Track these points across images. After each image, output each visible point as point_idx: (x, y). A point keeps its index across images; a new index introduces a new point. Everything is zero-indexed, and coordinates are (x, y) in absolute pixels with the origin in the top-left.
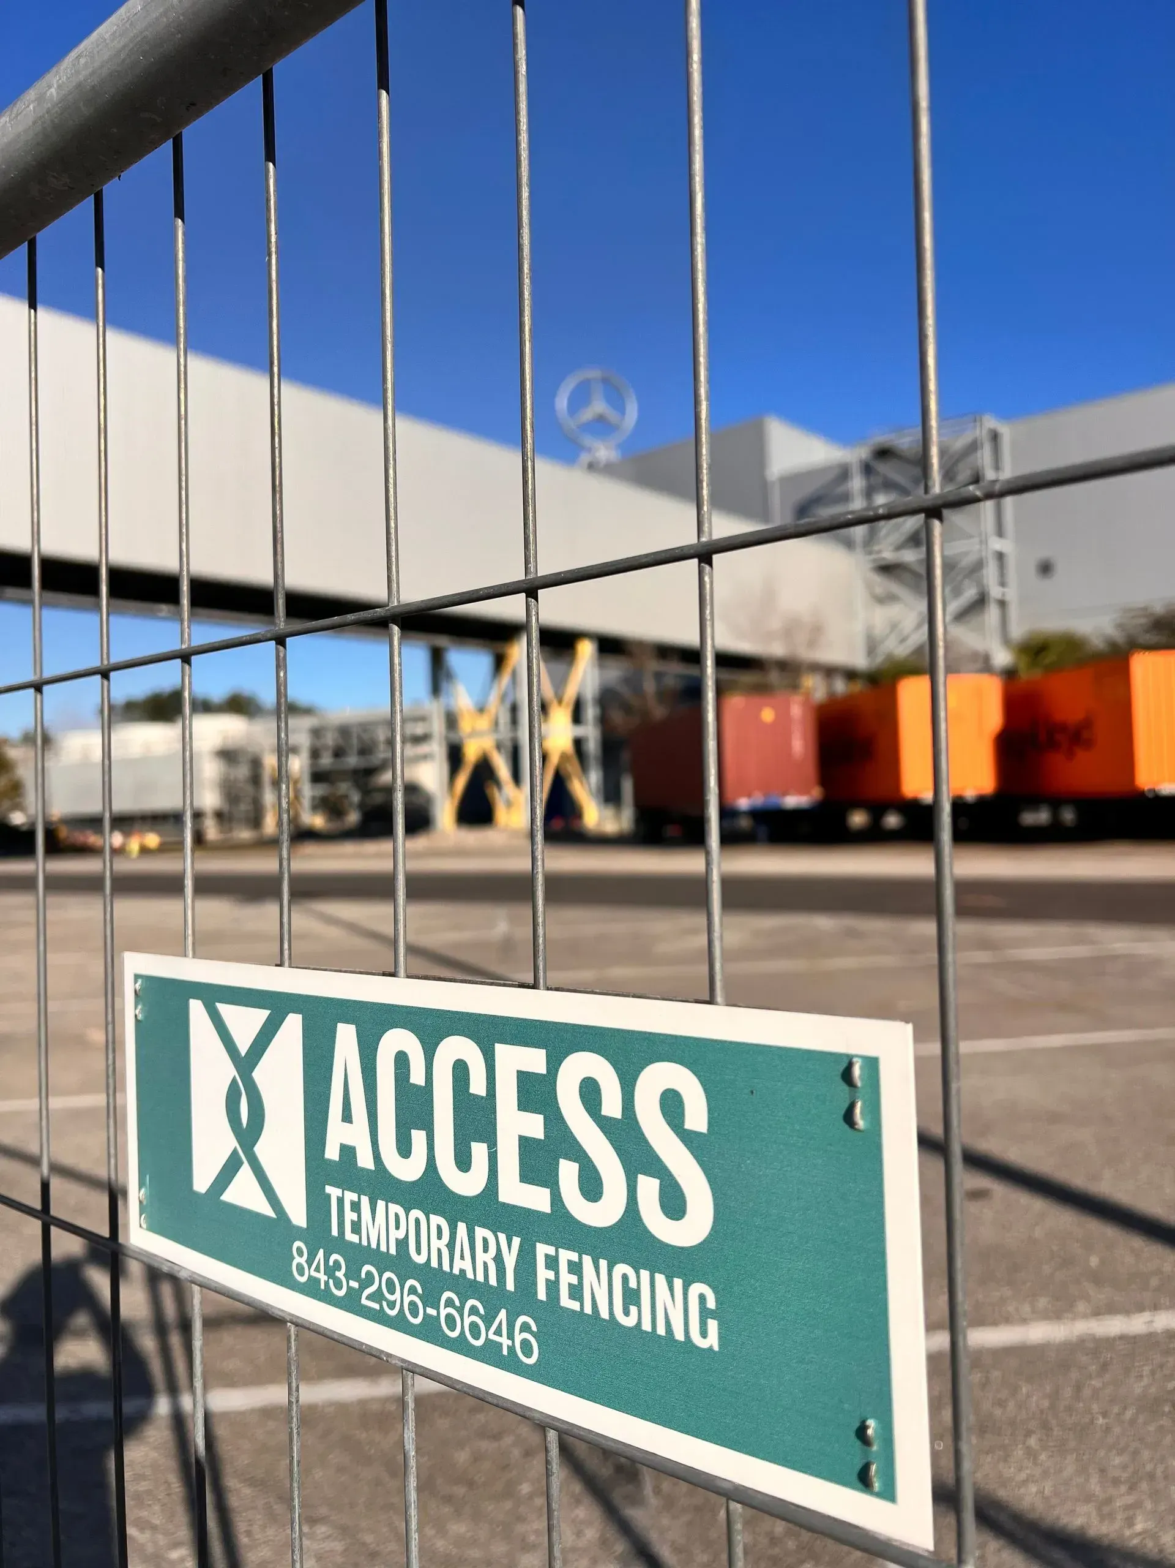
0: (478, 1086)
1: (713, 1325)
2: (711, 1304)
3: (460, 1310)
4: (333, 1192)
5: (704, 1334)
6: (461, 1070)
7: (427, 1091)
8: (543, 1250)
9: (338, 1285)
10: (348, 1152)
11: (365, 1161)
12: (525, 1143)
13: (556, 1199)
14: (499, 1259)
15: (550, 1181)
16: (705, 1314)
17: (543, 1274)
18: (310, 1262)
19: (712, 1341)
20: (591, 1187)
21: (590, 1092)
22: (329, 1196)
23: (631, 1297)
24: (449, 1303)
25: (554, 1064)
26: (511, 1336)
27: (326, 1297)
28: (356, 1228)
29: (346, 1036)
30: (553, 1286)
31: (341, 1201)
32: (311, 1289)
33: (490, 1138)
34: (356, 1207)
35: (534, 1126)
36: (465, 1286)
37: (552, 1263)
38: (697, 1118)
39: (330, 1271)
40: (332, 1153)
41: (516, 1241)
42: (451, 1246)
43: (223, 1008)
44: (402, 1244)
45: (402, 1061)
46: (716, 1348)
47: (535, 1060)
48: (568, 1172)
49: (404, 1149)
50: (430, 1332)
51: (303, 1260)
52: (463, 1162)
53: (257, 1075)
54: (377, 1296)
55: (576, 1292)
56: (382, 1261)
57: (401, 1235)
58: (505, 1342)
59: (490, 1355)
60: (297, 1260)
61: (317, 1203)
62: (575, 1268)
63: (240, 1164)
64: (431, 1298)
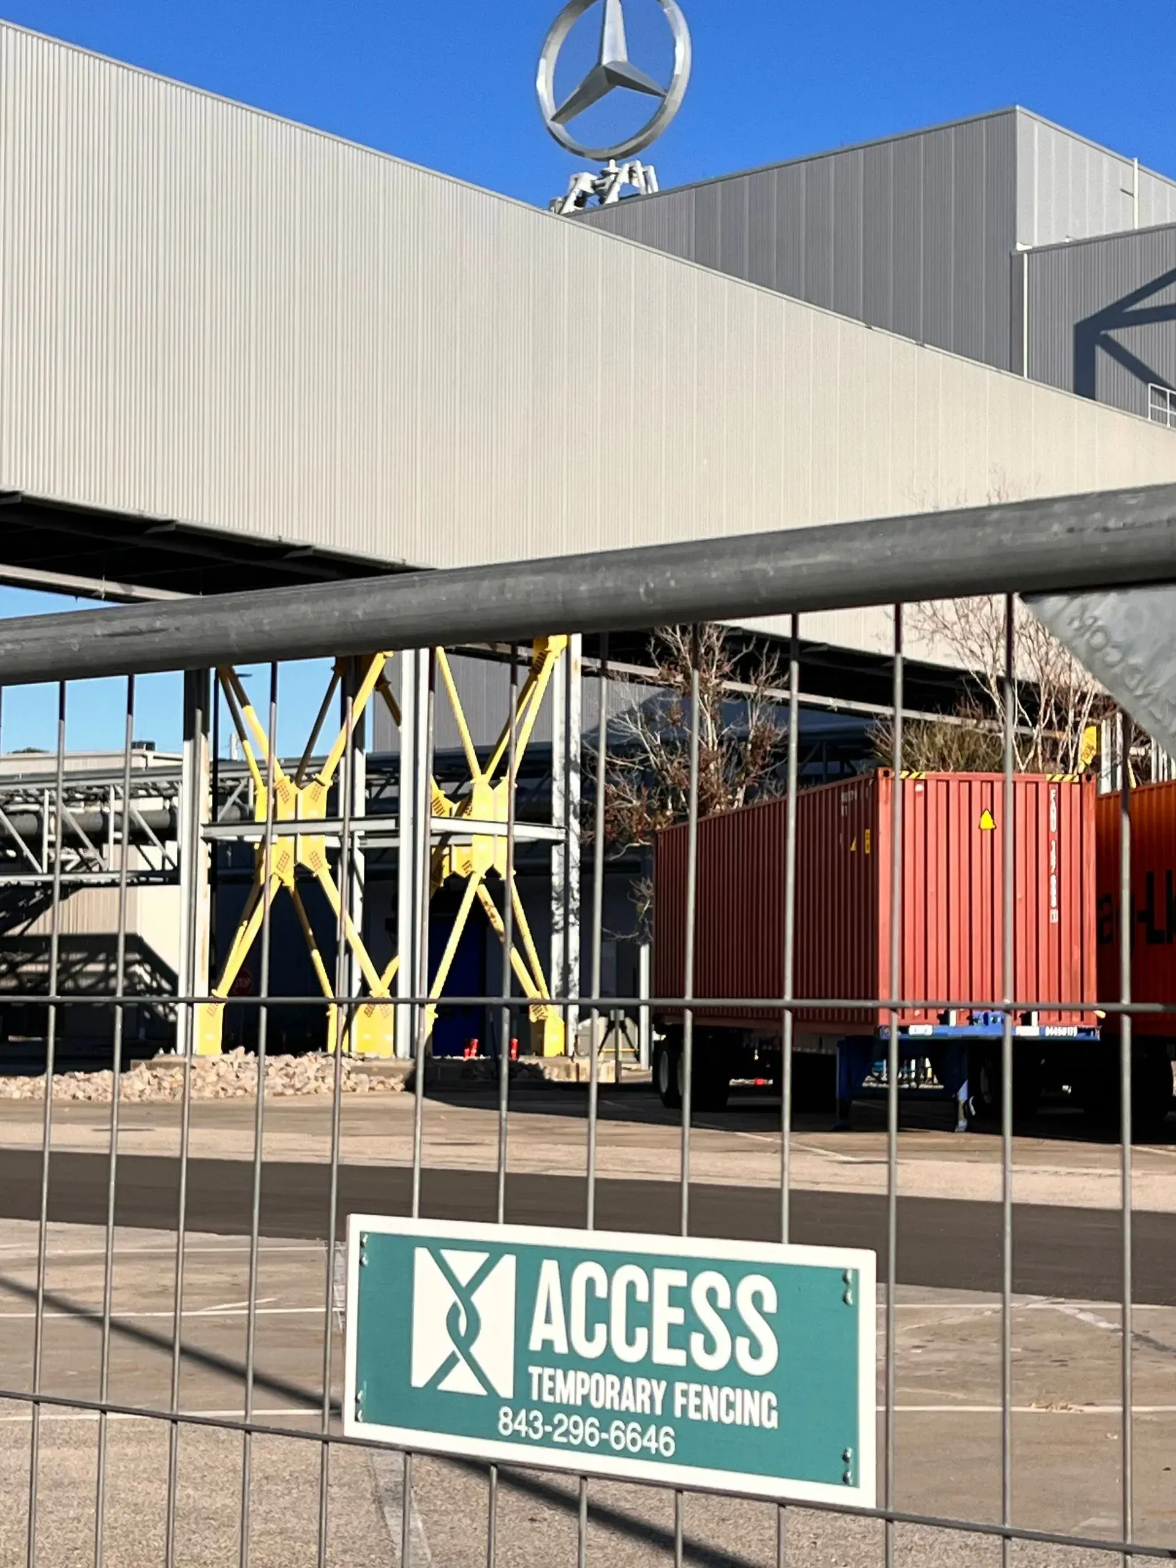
0: (642, 1295)
1: (774, 1414)
2: (774, 1403)
3: (624, 1432)
4: (534, 1370)
5: (769, 1419)
6: (631, 1287)
7: (607, 1301)
8: (679, 1386)
9: (536, 1431)
10: (547, 1344)
11: (561, 1348)
12: (672, 1327)
13: (689, 1357)
14: (652, 1398)
15: (686, 1346)
16: (770, 1408)
17: (679, 1401)
18: (513, 1421)
19: (773, 1423)
20: (710, 1347)
21: (712, 1295)
22: (530, 1376)
23: (730, 1406)
24: (618, 1428)
25: (690, 1281)
26: (657, 1440)
27: (528, 1441)
28: (552, 1392)
29: (550, 1270)
30: (684, 1408)
31: (540, 1376)
32: (516, 1438)
33: (649, 1325)
34: (552, 1378)
35: (677, 1316)
36: (627, 1416)
37: (685, 1394)
38: (770, 1304)
39: (529, 1423)
40: (535, 1345)
41: (664, 1384)
42: (620, 1394)
43: (446, 1254)
44: (585, 1398)
45: (590, 1283)
46: (776, 1427)
47: (679, 1278)
48: (697, 1340)
49: (590, 1336)
50: (604, 1449)
51: (508, 1420)
52: (630, 1340)
53: (476, 1298)
54: (566, 1433)
55: (698, 1408)
56: (568, 1410)
57: (585, 1391)
58: (653, 1445)
59: (644, 1454)
60: (503, 1420)
61: (521, 1379)
62: (699, 1395)
63: (457, 1360)
64: (604, 1428)
